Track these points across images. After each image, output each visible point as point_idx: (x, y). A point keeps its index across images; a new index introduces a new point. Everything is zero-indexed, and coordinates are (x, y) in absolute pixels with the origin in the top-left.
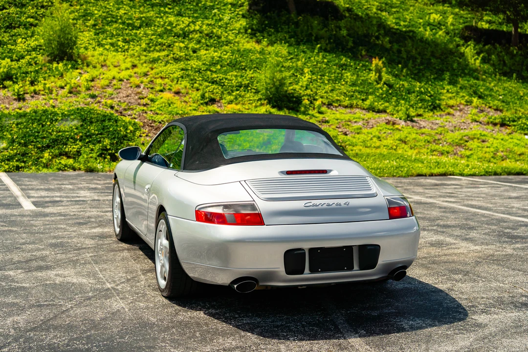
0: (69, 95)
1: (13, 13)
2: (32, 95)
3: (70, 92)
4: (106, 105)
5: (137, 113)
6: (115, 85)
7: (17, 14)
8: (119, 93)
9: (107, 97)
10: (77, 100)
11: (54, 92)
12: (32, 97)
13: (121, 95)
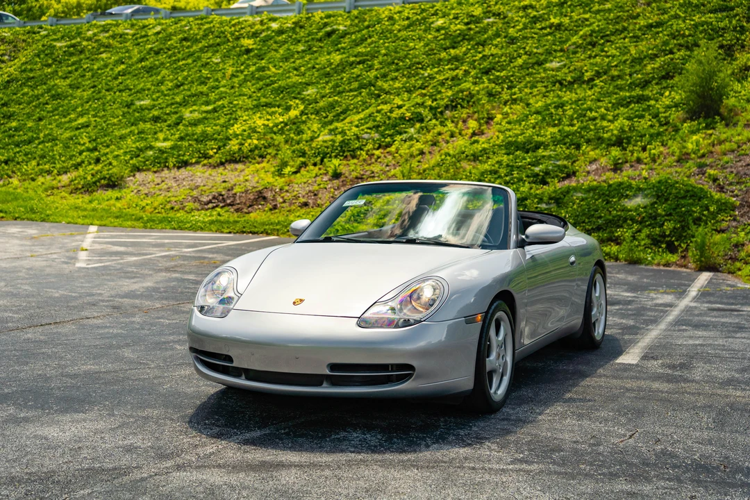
0: (675, 164)
1: (678, 58)
2: (633, 164)
3: (678, 161)
4: (709, 178)
5: (744, 189)
6: (743, 150)
7: (683, 59)
8: (740, 161)
9: (719, 166)
10: (679, 170)
11: (659, 161)
12: (632, 166)
13: (740, 164)
